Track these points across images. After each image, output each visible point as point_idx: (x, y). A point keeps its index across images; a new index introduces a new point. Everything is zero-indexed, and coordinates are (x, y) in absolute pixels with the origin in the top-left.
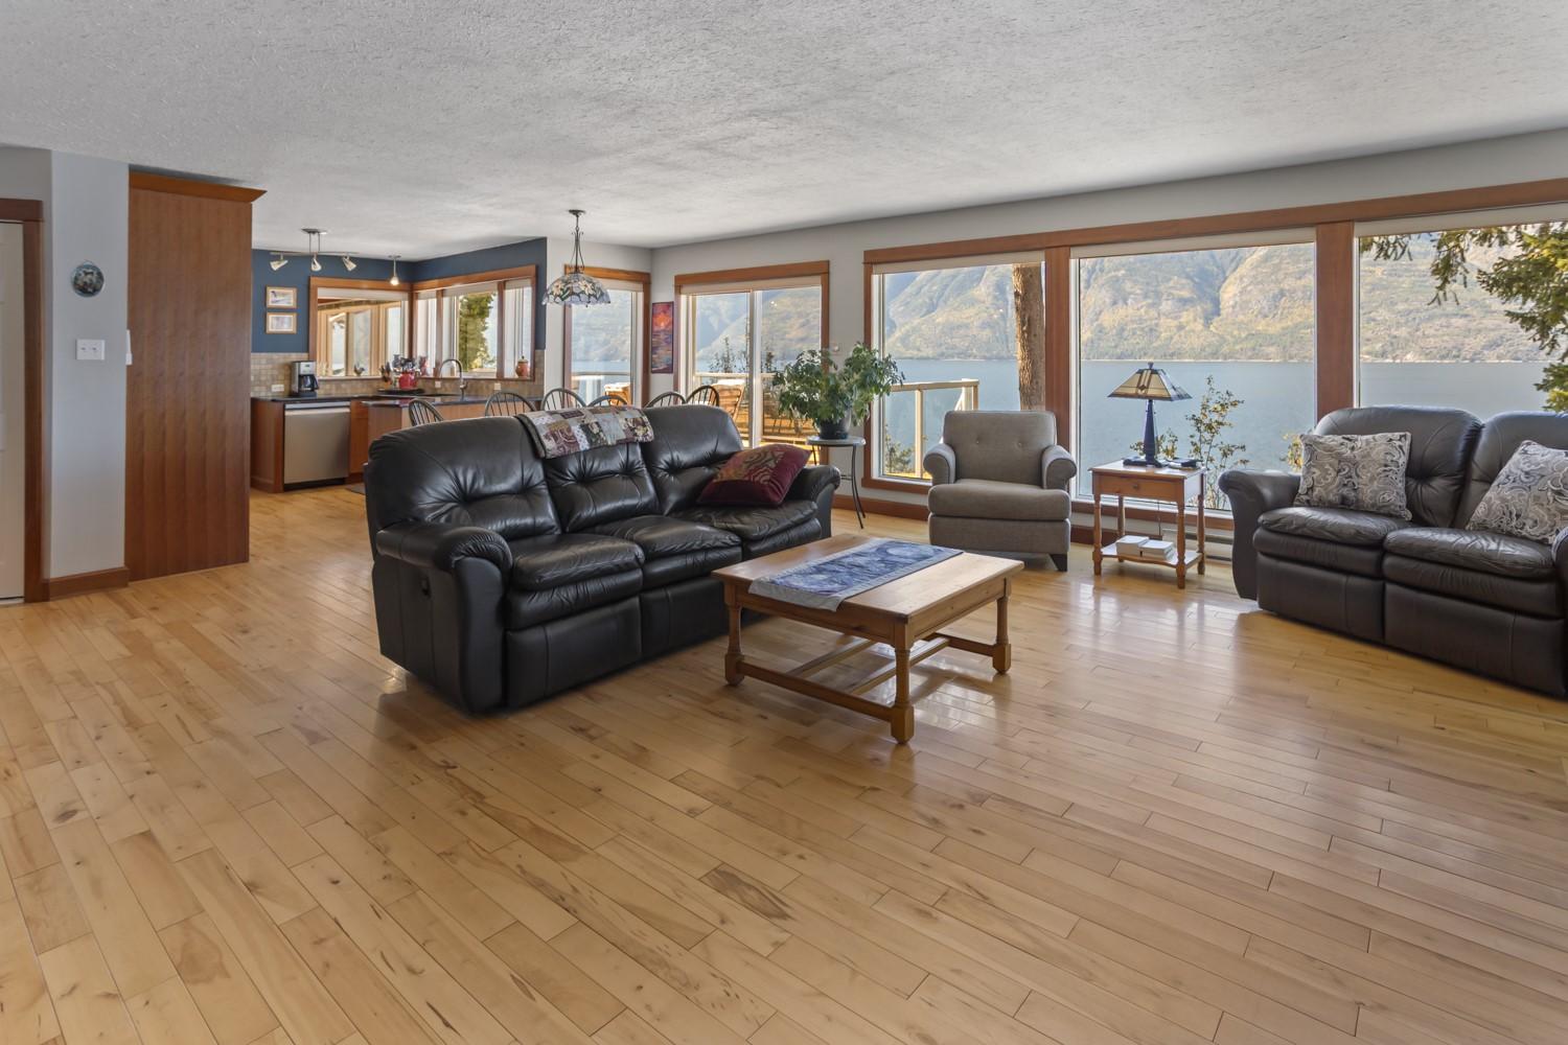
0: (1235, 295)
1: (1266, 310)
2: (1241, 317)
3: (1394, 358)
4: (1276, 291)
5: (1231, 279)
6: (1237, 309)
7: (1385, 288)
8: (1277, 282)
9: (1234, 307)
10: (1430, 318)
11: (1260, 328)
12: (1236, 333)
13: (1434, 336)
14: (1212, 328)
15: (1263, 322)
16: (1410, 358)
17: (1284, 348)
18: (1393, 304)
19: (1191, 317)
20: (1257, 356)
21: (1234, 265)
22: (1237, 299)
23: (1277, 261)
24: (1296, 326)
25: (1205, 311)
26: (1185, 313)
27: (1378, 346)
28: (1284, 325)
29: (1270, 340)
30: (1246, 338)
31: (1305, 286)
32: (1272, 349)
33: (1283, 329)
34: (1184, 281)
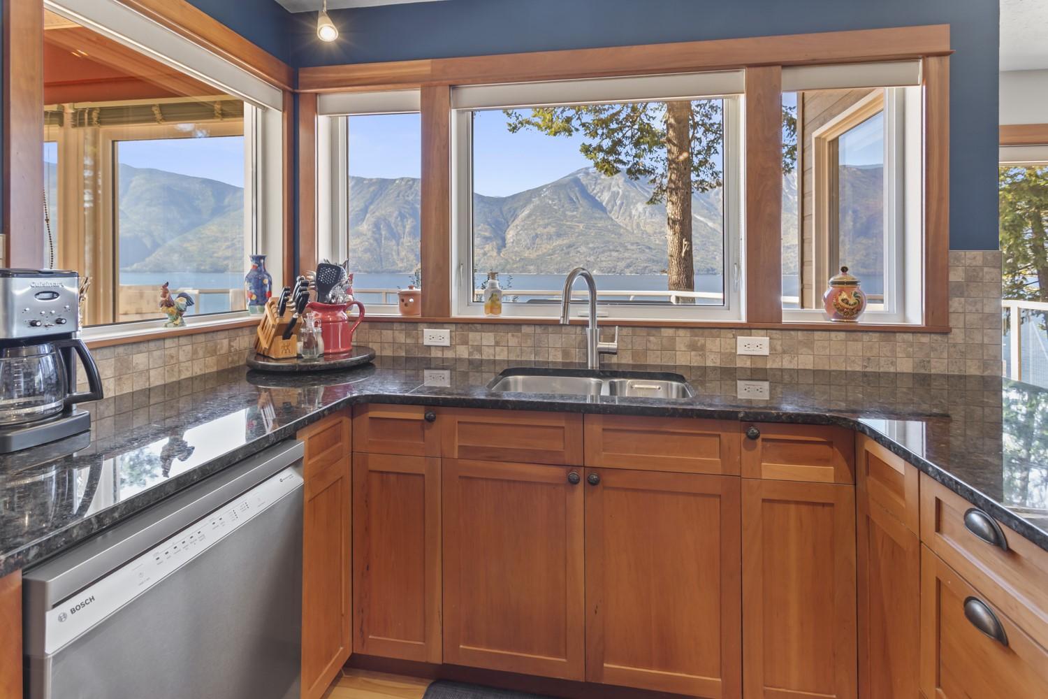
0: (513, 236)
4: (534, 235)
5: (511, 227)
6: (514, 244)
7: (584, 235)
8: (535, 229)
9: (513, 243)
10: (603, 252)
11: (526, 255)
12: (514, 258)
13: (605, 261)
14: (502, 255)
15: (528, 252)
17: (538, 266)
18: (588, 244)
19: (490, 248)
20: (524, 271)
22: (515, 238)
23: (534, 218)
24: (544, 254)
25: (497, 244)
26: (487, 246)
28: (538, 254)
29: (531, 262)
30: (519, 261)
31: (548, 232)
32: (532, 267)
33: (537, 256)
34: (487, 227)
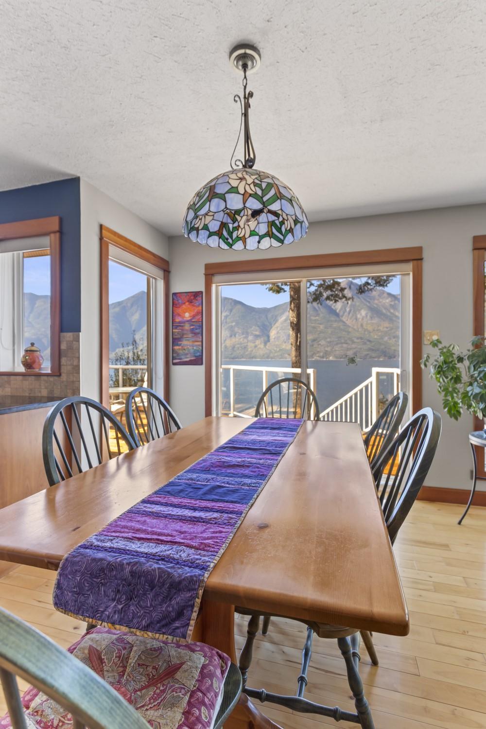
0: (275, 334)
1: (285, 340)
2: (277, 343)
3: (326, 358)
5: (273, 328)
6: (276, 340)
7: (324, 333)
11: (283, 347)
12: (275, 349)
13: (338, 350)
14: (267, 347)
15: (284, 345)
16: (331, 358)
18: (326, 338)
19: (259, 343)
21: (275, 322)
22: (276, 336)
25: (264, 340)
26: (257, 341)
27: (321, 354)
30: (279, 351)
34: (257, 328)
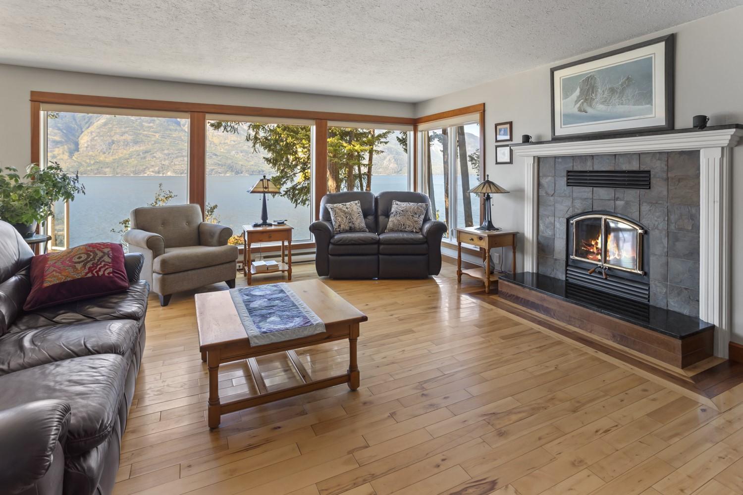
1: (105, 150)
2: (91, 153)
3: (163, 174)
16: (169, 174)
21: (87, 125)
27: (157, 169)
